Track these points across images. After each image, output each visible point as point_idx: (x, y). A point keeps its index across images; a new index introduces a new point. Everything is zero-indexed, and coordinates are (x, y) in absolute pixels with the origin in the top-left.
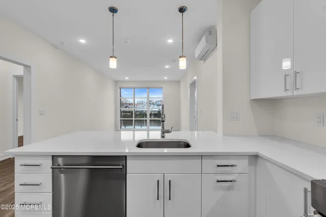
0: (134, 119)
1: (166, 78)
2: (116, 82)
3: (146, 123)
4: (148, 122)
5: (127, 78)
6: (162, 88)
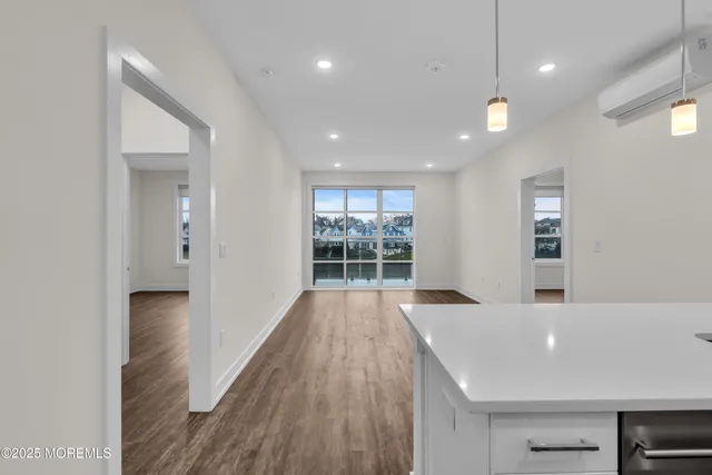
0: (345, 262)
1: (429, 165)
2: (304, 173)
3: (375, 270)
4: (380, 268)
5: (337, 165)
6: (413, 188)
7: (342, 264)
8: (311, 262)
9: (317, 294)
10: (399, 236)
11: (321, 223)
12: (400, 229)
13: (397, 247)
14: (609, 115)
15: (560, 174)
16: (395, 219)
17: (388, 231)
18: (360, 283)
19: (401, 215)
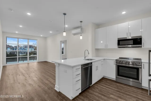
4: (28, 58)
6: (37, 40)
7: (17, 58)
8: (5, 57)
9: (7, 66)
10: (25, 50)
11: (8, 47)
12: (25, 49)
13: (24, 53)
14: (73, 34)
15: (66, 41)
16: (24, 46)
17: (22, 49)
18: (21, 62)
19: (25, 45)
